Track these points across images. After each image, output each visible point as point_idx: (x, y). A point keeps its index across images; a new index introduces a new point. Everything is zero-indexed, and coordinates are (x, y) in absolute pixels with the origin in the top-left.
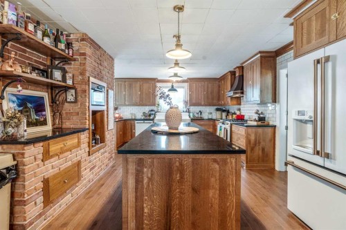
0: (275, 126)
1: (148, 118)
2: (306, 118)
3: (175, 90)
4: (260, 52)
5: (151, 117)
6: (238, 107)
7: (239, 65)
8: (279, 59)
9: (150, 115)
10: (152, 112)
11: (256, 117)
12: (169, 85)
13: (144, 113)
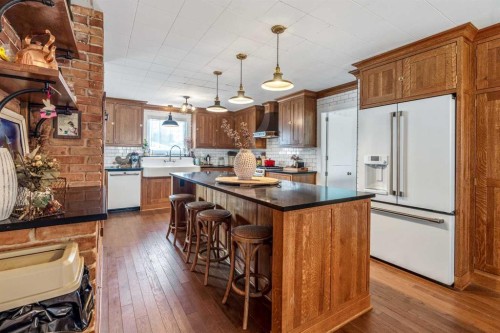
0: (315, 173)
1: (128, 166)
2: (381, 162)
3: (176, 124)
4: (306, 91)
5: (134, 165)
6: (263, 150)
7: (273, 100)
8: (320, 102)
9: (130, 162)
10: (134, 158)
11: (293, 163)
12: (166, 114)
13: (119, 157)
